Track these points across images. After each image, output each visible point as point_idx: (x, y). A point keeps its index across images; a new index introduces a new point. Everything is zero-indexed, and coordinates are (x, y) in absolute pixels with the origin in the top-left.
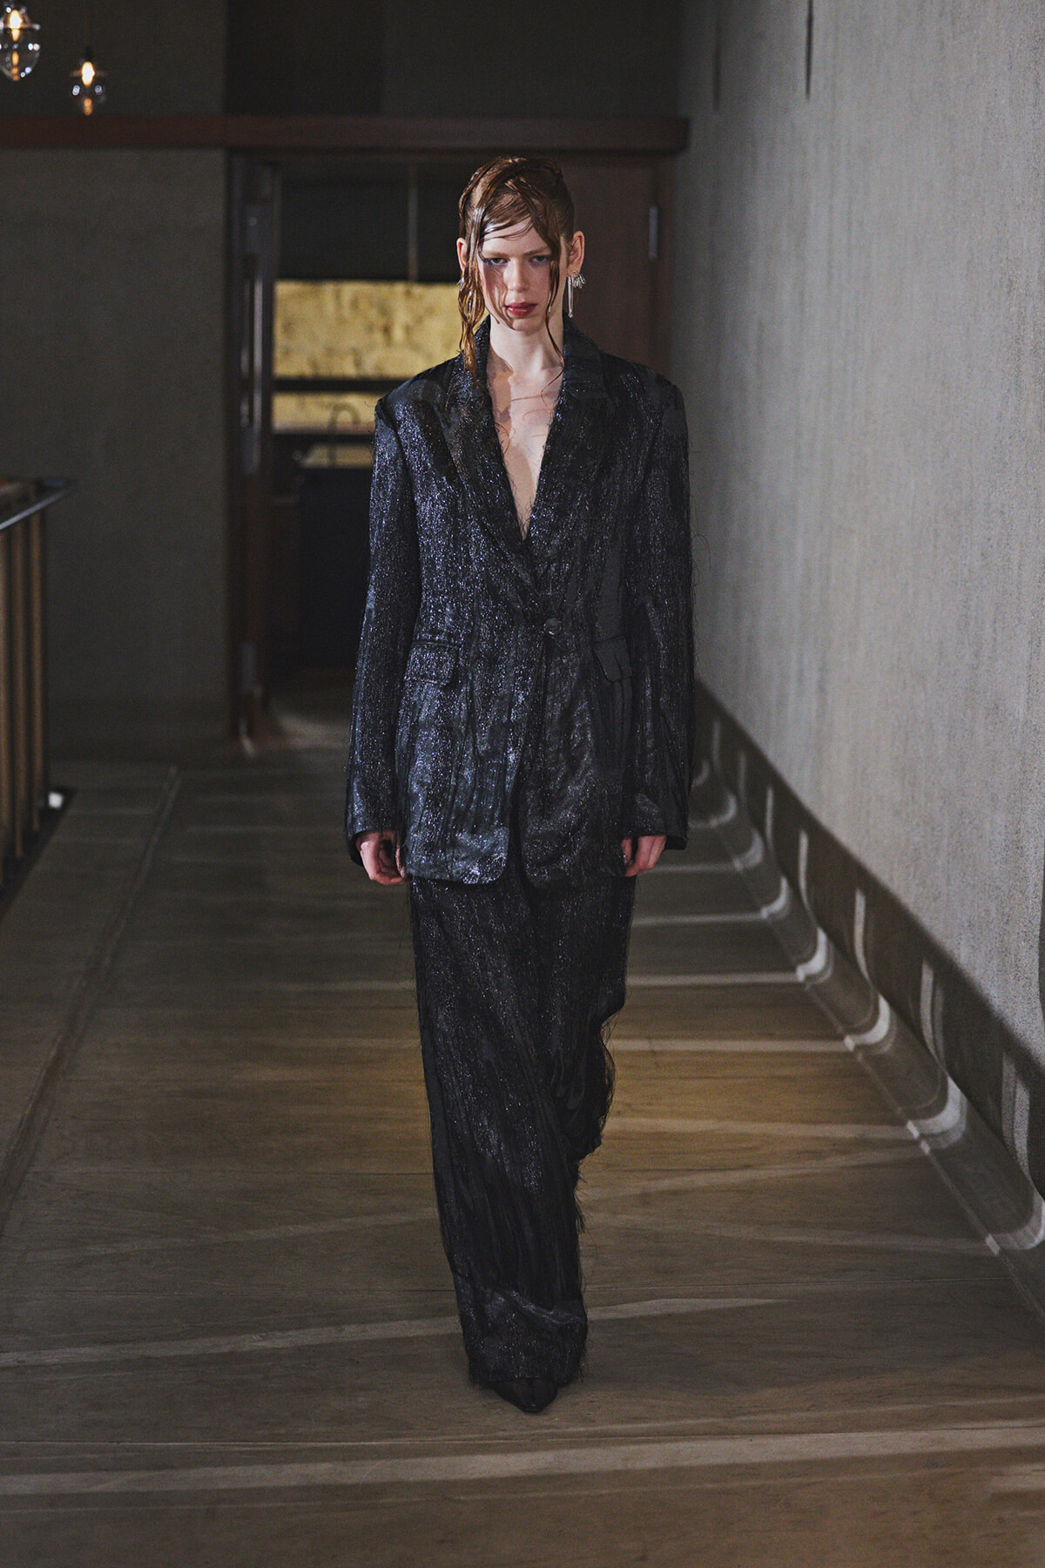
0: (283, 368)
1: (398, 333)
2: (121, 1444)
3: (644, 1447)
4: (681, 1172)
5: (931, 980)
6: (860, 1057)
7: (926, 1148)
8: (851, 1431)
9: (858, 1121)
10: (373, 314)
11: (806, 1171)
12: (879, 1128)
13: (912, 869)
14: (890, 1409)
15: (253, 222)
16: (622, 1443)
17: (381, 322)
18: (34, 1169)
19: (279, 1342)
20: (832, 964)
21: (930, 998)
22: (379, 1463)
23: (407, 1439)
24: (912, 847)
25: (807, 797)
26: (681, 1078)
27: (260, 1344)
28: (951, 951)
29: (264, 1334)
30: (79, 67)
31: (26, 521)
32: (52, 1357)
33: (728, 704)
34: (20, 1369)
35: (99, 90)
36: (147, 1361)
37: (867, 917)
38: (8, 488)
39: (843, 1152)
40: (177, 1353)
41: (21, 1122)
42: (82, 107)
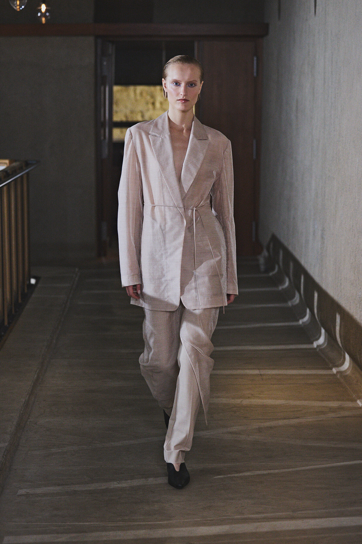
0: (117, 118)
1: (158, 105)
2: (66, 523)
3: (264, 523)
4: (273, 420)
6: (338, 376)
8: (341, 517)
9: (338, 400)
10: (148, 98)
11: (320, 419)
12: (347, 402)
13: (358, 305)
14: (354, 508)
15: (105, 63)
16: (255, 522)
17: (151, 101)
18: (29, 420)
19: (124, 484)
20: (327, 341)
22: (163, 530)
23: (174, 521)
24: (358, 297)
25: (317, 279)
26: (272, 384)
27: (116, 485)
29: (119, 482)
30: (40, 6)
31: (22, 177)
32: (39, 491)
33: (286, 244)
34: (27, 495)
35: (48, 14)
36: (75, 492)
37: (341, 324)
38: (15, 164)
39: (333, 412)
40: (86, 489)
41: (25, 402)
42: (41, 21)
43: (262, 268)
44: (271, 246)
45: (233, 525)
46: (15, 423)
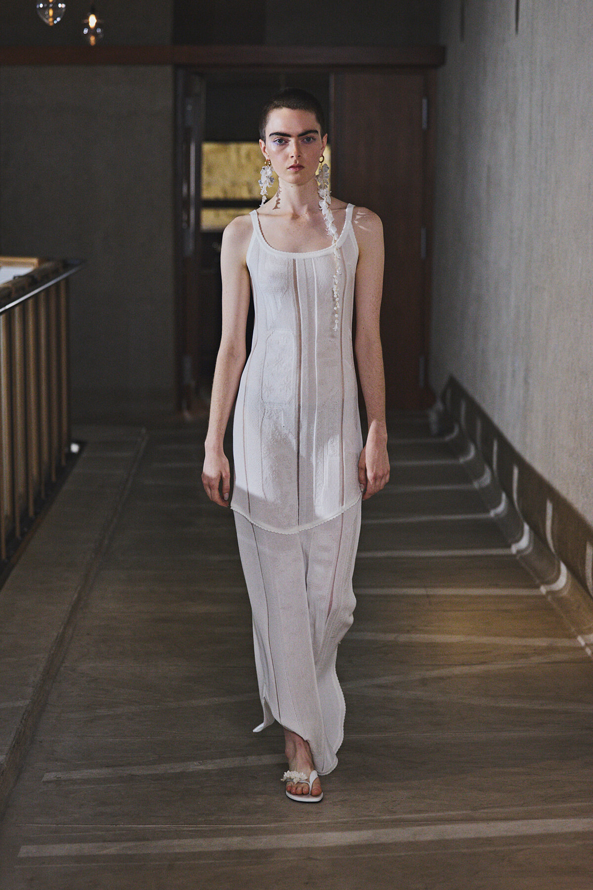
0: (208, 193)
2: (118, 826)
4: (444, 667)
5: (592, 552)
6: (549, 598)
7: (588, 651)
8: (546, 818)
9: (548, 636)
11: (519, 666)
12: (561, 640)
13: (580, 488)
14: (569, 805)
15: (189, 108)
16: (412, 825)
18: (65, 665)
19: (211, 766)
20: (532, 543)
21: (591, 564)
22: (270, 837)
23: (286, 823)
24: (580, 474)
25: (517, 445)
26: (445, 611)
27: (198, 767)
29: (201, 762)
30: (88, 18)
31: (57, 285)
32: (76, 775)
33: (470, 390)
34: (58, 782)
35: (99, 31)
36: (132, 777)
37: (553, 516)
38: (47, 265)
39: (540, 654)
40: (149, 772)
41: (57, 637)
42: (89, 41)
43: (434, 428)
44: (449, 394)
45: (378, 831)
46: (41, 669)
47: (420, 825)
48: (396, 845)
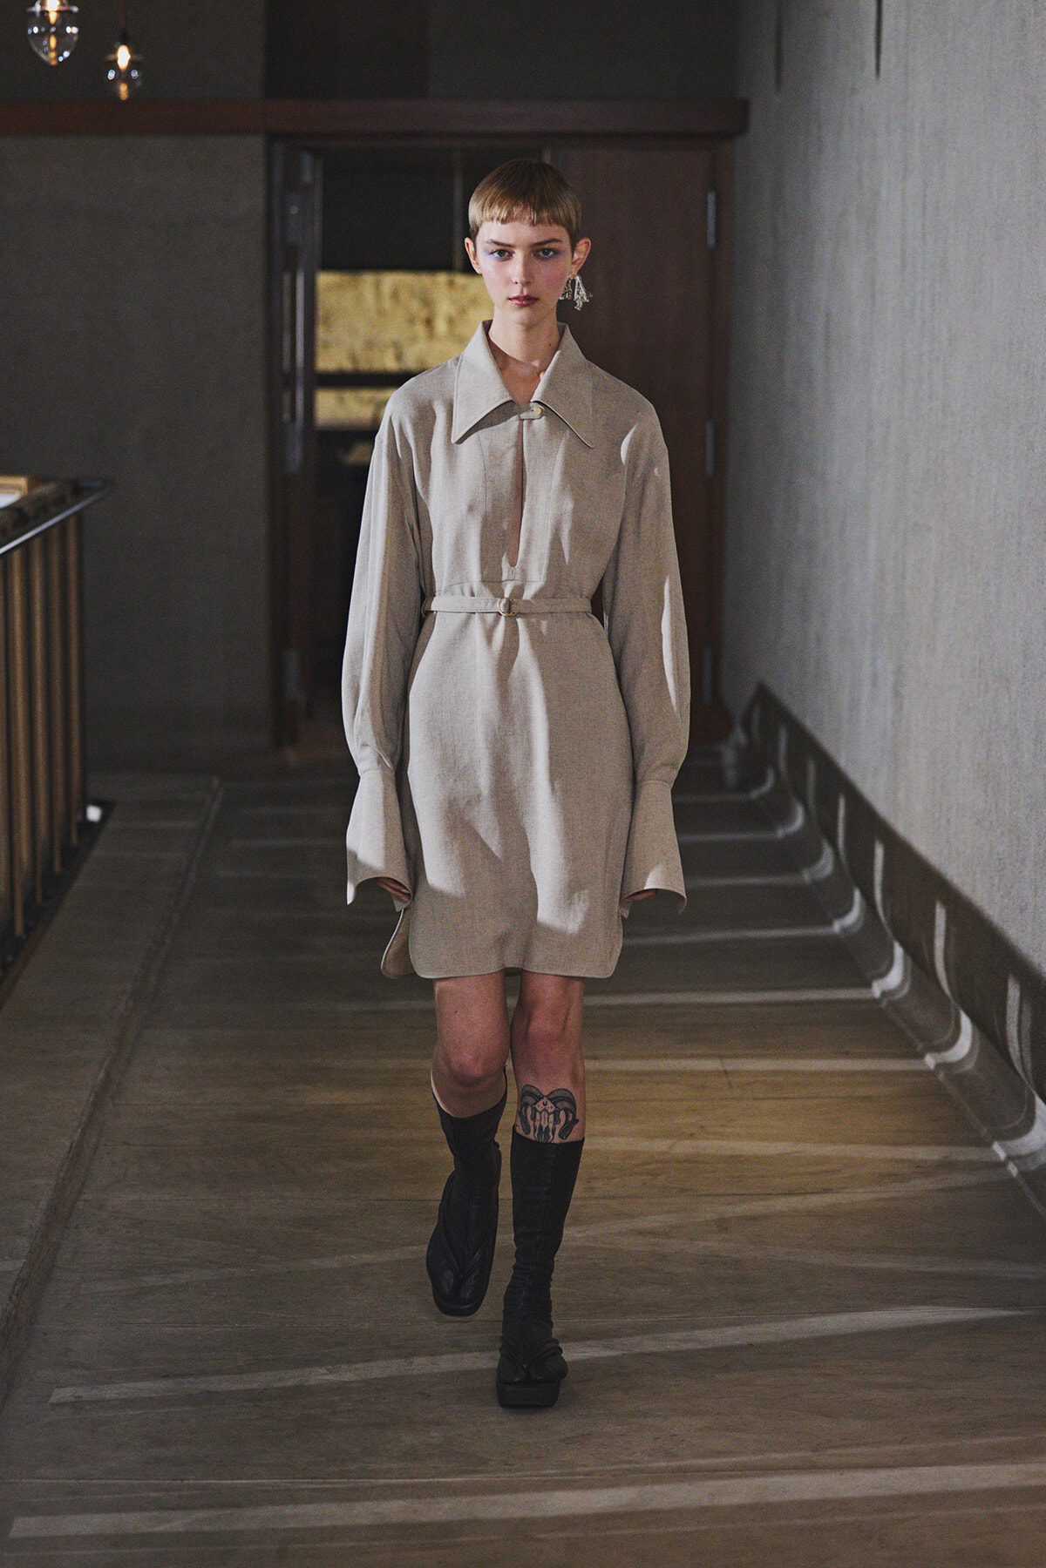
0: (328, 361)
1: (441, 326)
2: (186, 1482)
4: (761, 1197)
5: (1018, 994)
6: (941, 1076)
7: (1013, 1170)
8: (947, 1464)
9: (942, 1143)
10: (415, 306)
12: (964, 1149)
13: (996, 880)
14: (984, 1441)
15: (294, 210)
17: (423, 314)
18: (83, 1197)
19: (347, 1374)
20: (909, 979)
21: (1016, 1014)
22: (454, 1500)
23: (484, 1475)
24: (996, 857)
25: (882, 807)
26: (755, 1099)
27: (325, 1377)
28: (1039, 964)
29: (331, 1367)
30: (115, 51)
31: (62, 523)
32: (110, 1392)
33: (796, 710)
34: (77, 1404)
35: (135, 74)
36: (210, 1396)
37: (948, 930)
38: (43, 490)
39: (927, 1175)
40: (241, 1386)
41: (71, 1148)
42: (117, 92)
43: (731, 776)
44: (756, 716)
45: (648, 1488)
46: (43, 1205)
47: (721, 1478)
48: (679, 1513)
